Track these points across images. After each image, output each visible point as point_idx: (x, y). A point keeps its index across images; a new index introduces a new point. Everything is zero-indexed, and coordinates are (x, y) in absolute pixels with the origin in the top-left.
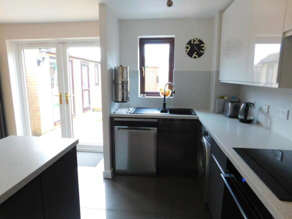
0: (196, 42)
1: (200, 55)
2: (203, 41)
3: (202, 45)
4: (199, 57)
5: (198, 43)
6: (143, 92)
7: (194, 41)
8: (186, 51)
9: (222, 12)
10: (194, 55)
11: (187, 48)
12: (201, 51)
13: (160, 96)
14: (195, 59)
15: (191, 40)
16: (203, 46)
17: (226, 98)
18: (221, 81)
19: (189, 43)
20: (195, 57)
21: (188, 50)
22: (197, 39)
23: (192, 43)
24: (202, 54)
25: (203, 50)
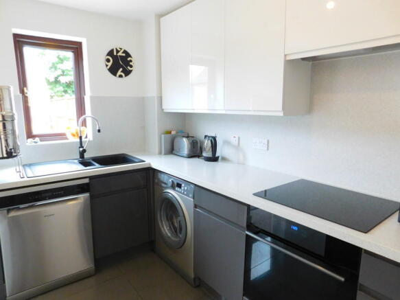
0: (120, 54)
1: (127, 73)
2: (131, 54)
3: (129, 59)
4: (126, 75)
5: (124, 55)
6: (30, 135)
7: (118, 52)
8: (107, 66)
9: (160, 16)
10: (119, 73)
11: (108, 61)
12: (129, 67)
13: (67, 139)
14: (121, 78)
15: (113, 50)
16: (131, 61)
17: (173, 133)
18: (165, 111)
19: (111, 53)
20: (121, 76)
21: (110, 64)
22: (121, 49)
23: (115, 54)
24: (130, 71)
25: (131, 66)
